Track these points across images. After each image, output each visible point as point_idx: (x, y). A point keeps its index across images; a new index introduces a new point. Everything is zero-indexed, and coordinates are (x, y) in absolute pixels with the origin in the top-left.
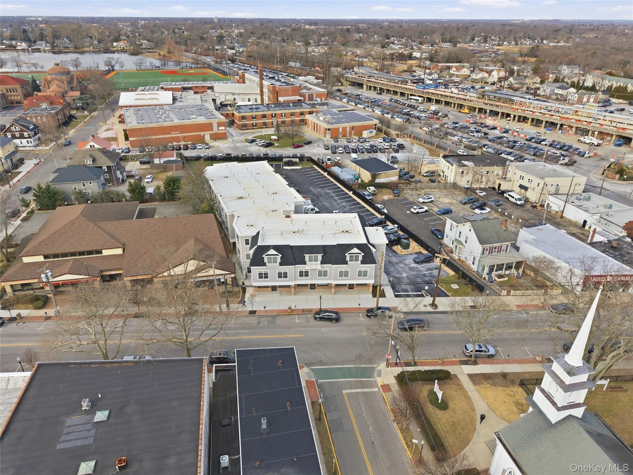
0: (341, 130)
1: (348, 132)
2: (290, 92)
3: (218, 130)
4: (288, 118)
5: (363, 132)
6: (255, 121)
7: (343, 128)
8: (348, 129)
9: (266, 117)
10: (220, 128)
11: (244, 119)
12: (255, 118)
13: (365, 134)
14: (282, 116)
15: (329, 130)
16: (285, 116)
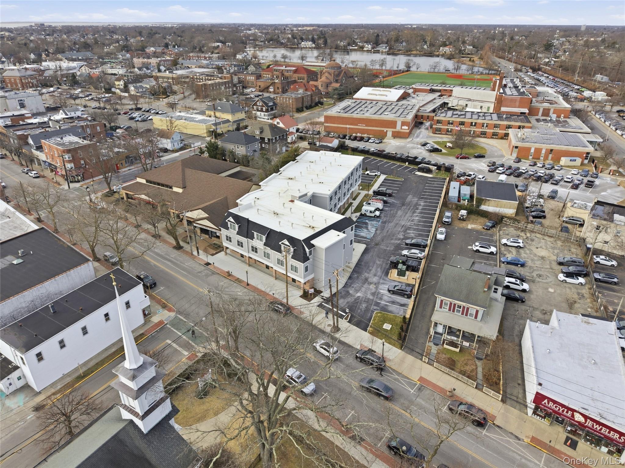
0: (532, 151)
1: (543, 155)
2: (517, 104)
3: (401, 129)
4: (490, 129)
5: (562, 158)
6: (450, 127)
7: (536, 149)
8: (543, 151)
9: (464, 125)
10: (403, 127)
11: (439, 123)
12: (452, 124)
13: (564, 161)
14: (483, 126)
15: (516, 147)
16: (487, 126)
